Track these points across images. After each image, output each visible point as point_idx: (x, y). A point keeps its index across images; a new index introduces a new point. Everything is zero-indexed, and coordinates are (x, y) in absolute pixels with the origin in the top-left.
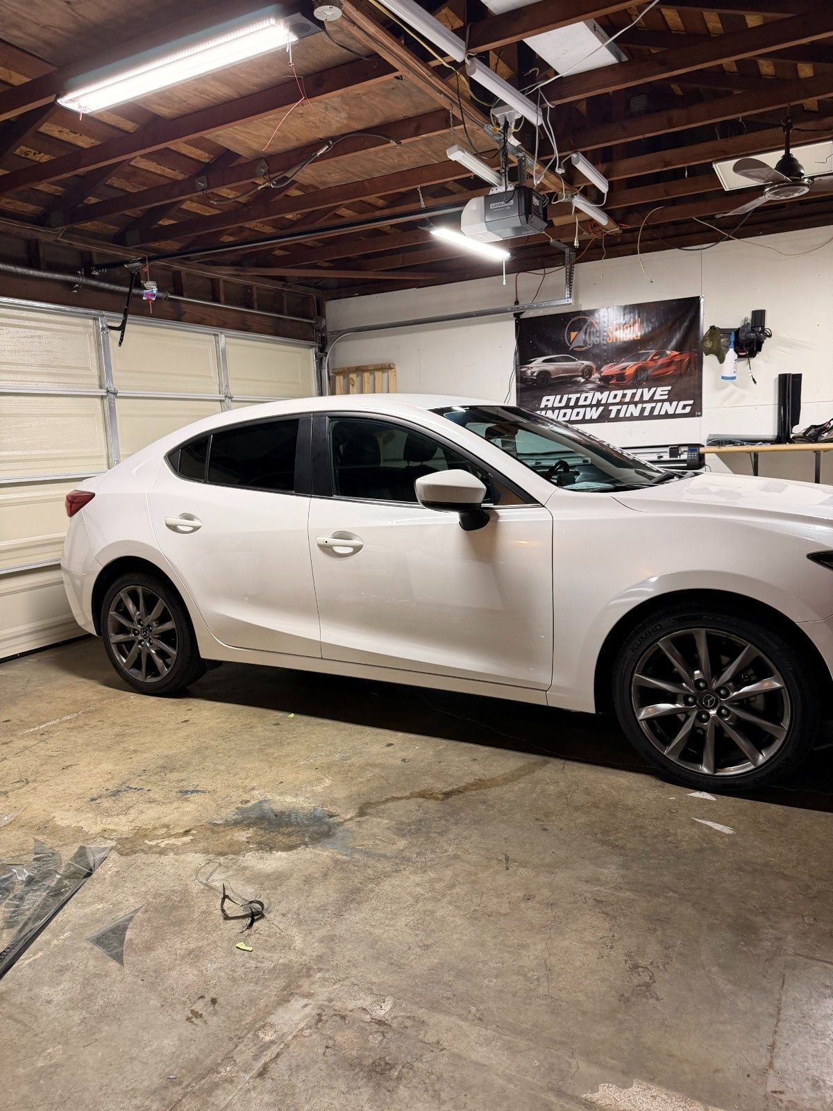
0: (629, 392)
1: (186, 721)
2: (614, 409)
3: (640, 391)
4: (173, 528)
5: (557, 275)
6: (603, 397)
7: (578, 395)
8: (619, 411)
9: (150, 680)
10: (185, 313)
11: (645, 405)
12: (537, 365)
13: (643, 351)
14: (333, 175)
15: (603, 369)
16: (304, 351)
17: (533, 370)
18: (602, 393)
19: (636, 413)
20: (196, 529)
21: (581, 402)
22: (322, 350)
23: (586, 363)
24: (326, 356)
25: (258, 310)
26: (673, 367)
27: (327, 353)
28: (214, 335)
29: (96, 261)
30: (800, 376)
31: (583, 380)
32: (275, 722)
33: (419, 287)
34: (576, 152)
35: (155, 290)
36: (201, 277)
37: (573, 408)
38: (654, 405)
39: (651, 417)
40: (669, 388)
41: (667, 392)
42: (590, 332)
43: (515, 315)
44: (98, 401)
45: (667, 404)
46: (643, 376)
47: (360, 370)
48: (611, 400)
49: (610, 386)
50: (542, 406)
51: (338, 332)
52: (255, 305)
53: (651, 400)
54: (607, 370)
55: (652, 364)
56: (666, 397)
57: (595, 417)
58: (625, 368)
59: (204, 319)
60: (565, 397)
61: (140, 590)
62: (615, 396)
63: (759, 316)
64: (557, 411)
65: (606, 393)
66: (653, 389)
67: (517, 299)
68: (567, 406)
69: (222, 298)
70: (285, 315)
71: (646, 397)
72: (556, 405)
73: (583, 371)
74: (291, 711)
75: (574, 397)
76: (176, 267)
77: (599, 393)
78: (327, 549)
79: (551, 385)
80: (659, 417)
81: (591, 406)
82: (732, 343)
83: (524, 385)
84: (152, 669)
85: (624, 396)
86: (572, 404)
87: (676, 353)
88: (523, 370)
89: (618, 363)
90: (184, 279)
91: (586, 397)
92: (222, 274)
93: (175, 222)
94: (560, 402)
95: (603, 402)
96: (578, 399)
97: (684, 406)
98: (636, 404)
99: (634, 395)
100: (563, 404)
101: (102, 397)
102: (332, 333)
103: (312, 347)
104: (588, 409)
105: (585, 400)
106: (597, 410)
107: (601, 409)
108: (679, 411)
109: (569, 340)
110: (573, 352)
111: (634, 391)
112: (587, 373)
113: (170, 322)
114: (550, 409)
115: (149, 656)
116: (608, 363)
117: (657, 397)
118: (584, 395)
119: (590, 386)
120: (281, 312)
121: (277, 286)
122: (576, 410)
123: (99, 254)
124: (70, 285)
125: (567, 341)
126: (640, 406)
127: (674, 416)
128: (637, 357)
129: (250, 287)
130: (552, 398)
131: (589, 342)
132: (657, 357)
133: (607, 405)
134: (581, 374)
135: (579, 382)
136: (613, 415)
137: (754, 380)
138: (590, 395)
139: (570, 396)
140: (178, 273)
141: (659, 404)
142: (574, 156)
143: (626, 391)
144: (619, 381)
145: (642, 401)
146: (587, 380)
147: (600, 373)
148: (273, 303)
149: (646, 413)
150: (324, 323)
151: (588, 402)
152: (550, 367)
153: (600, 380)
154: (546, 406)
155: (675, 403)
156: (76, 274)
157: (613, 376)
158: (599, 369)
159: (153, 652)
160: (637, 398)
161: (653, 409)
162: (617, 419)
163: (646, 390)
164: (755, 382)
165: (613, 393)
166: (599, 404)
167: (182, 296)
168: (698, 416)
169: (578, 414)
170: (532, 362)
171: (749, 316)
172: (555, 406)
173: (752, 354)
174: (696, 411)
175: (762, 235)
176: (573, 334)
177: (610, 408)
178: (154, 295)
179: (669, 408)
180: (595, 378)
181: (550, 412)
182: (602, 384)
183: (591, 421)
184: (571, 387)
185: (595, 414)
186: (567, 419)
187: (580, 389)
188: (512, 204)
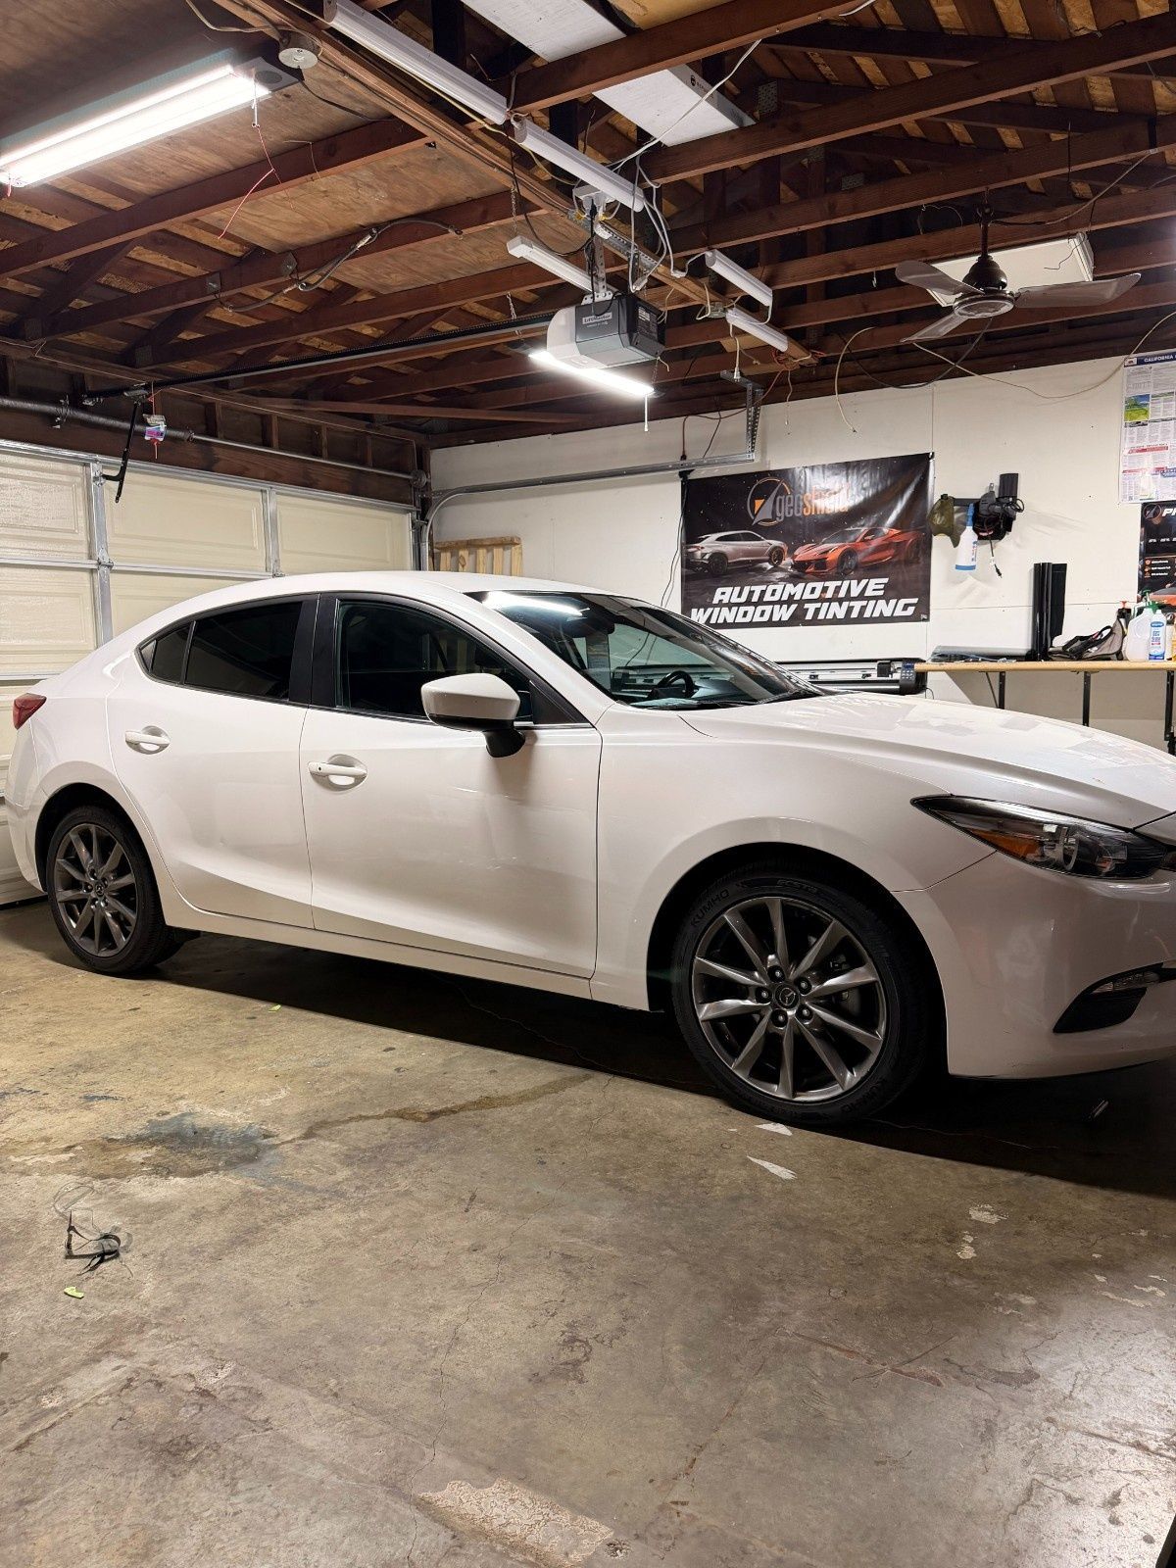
0: (832, 585)
1: (135, 1009)
2: (811, 608)
3: (846, 583)
4: (135, 746)
5: (735, 421)
6: (797, 590)
7: (763, 587)
8: (817, 610)
9: (104, 953)
10: (219, 459)
11: (852, 604)
12: (710, 545)
13: (851, 528)
14: (393, 276)
15: (796, 553)
16: (395, 517)
17: (704, 551)
18: (795, 586)
19: (841, 615)
20: (163, 747)
21: (768, 598)
22: (423, 516)
23: (775, 543)
24: (427, 525)
25: (329, 458)
26: (892, 551)
27: (428, 521)
28: (261, 491)
29: (90, 387)
30: (1063, 567)
31: (770, 567)
32: (249, 1015)
33: (554, 433)
34: (710, 249)
35: (162, 428)
36: (247, 413)
37: (756, 605)
38: (864, 603)
39: (861, 620)
40: (886, 580)
41: (882, 586)
42: (781, 500)
43: (683, 475)
44: (86, 576)
45: (882, 602)
46: (851, 562)
47: (472, 545)
48: (807, 596)
49: (806, 577)
50: (716, 601)
51: (444, 492)
52: (325, 452)
53: (861, 597)
54: (803, 553)
55: (863, 546)
56: (881, 593)
57: (785, 618)
58: (827, 552)
59: (247, 469)
60: (747, 590)
61: (93, 828)
62: (813, 590)
63: (1009, 482)
64: (734, 609)
65: (801, 586)
66: (864, 582)
67: (684, 452)
68: (748, 603)
69: (275, 440)
70: (369, 467)
71: (854, 593)
72: (734, 600)
73: (770, 554)
74: (277, 1002)
75: (758, 589)
76: (208, 397)
77: (792, 585)
78: (321, 779)
79: (727, 573)
80: (872, 620)
81: (780, 602)
82: (970, 519)
83: (691, 572)
84: (107, 938)
85: (825, 590)
86: (755, 599)
87: (895, 531)
88: (691, 550)
89: (818, 544)
90: (219, 413)
91: (774, 591)
92: (277, 409)
93: (199, 335)
94: (739, 596)
95: (797, 598)
96: (763, 593)
97: (906, 607)
98: (840, 601)
99: (838, 589)
100: (743, 599)
101: (92, 571)
102: (437, 493)
103: (408, 511)
104: (777, 607)
105: (773, 595)
106: (788, 608)
107: (794, 607)
108: (899, 613)
109: (753, 511)
110: (757, 528)
111: (839, 583)
112: (776, 556)
113: (195, 472)
114: (725, 605)
115: (104, 921)
116: (803, 544)
117: (868, 593)
118: (771, 588)
119: (779, 575)
120: (363, 464)
121: (360, 427)
122: (760, 608)
123: (94, 377)
124: (51, 418)
125: (750, 512)
126: (845, 604)
127: (892, 619)
128: (844, 536)
129: (318, 428)
130: (728, 590)
131: (778, 514)
132: (869, 537)
133: (801, 602)
134: (768, 558)
135: (765, 569)
136: (809, 616)
137: (998, 571)
138: (779, 587)
139: (753, 588)
140: (211, 405)
141: (872, 602)
142: (709, 254)
143: (827, 584)
144: (818, 569)
145: (848, 598)
146: (775, 566)
147: (794, 557)
148: (352, 451)
149: (854, 615)
150: (425, 480)
151: (776, 598)
152: (727, 547)
153: (793, 567)
154: (721, 601)
155: (893, 602)
156: (57, 403)
157: (809, 562)
158: (791, 552)
159: (109, 915)
160: (842, 594)
161: (863, 608)
162: (815, 622)
163: (854, 583)
164: (1000, 574)
165: (810, 585)
166: (790, 601)
167: (216, 437)
168: (924, 620)
169: (763, 613)
170: (703, 539)
171: (997, 483)
172: (732, 601)
173: (998, 535)
174: (922, 613)
175: (1016, 369)
176: (758, 503)
177: (806, 606)
178: (162, 434)
179: (885, 608)
180: (787, 565)
181: (725, 610)
182: (796, 572)
183: (780, 624)
184: (755, 576)
185: (784, 613)
186: (747, 620)
187: (766, 578)
188: (610, 318)
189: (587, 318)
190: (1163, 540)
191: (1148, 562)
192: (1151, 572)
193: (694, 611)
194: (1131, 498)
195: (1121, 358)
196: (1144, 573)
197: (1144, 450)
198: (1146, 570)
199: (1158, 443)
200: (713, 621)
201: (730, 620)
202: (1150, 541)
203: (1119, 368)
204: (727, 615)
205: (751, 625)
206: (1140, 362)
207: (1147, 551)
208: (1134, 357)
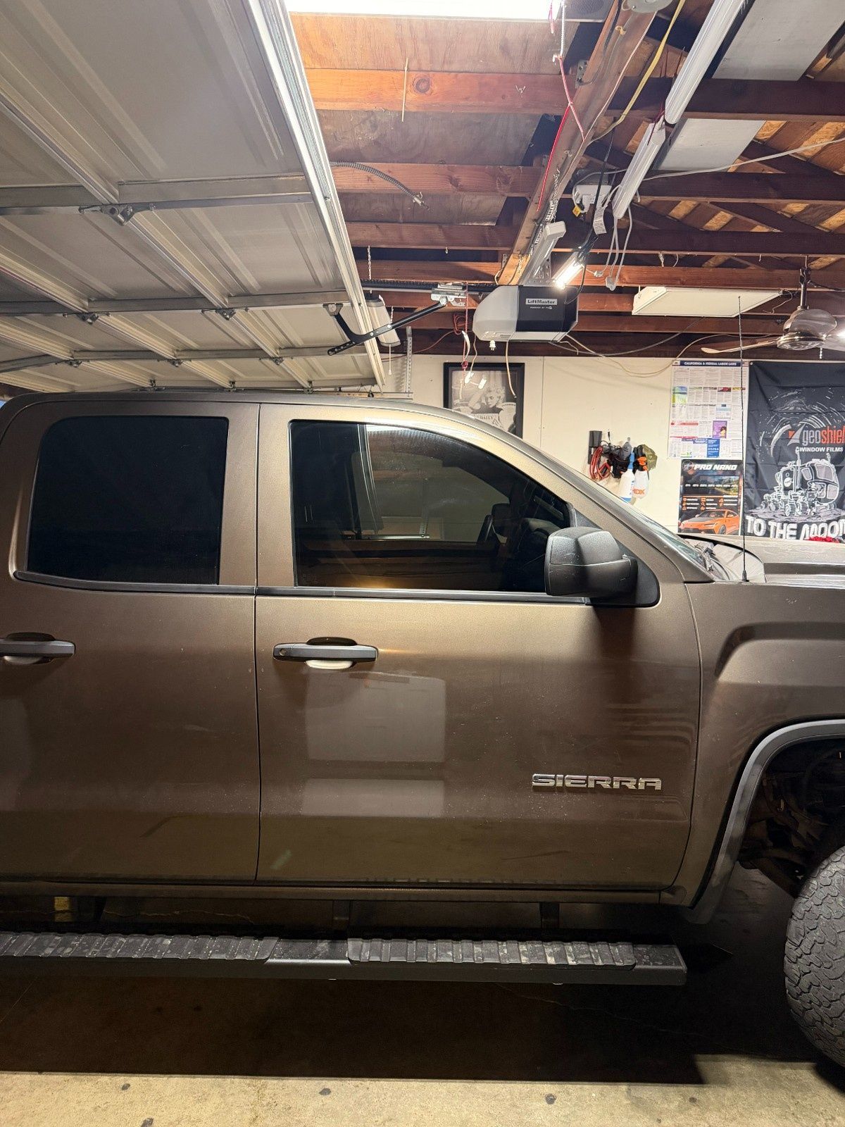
188: (556, 303)
189: (531, 300)
190: (694, 485)
191: (685, 500)
192: (687, 506)
194: (675, 456)
195: (670, 360)
196: (683, 506)
197: (684, 424)
198: (684, 505)
199: (692, 420)
202: (687, 485)
203: (669, 366)
206: (682, 364)
207: (685, 492)
208: (678, 360)
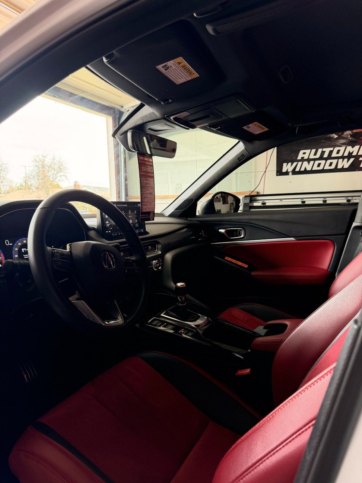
6: (354, 150)
7: (332, 149)
18: (353, 147)
31: (336, 136)
37: (326, 159)
50: (299, 158)
57: (347, 165)
60: (320, 151)
64: (312, 162)
65: (357, 147)
68: (321, 158)
72: (312, 156)
75: (327, 150)
77: (350, 147)
79: (307, 141)
81: (343, 157)
86: (326, 156)
91: (339, 151)
94: (315, 154)
95: (354, 154)
96: (331, 152)
100: (318, 156)
104: (341, 160)
105: (338, 153)
106: (348, 161)
107: (352, 160)
114: (306, 160)
118: (337, 149)
119: (342, 141)
122: (329, 161)
130: (308, 151)
133: (357, 157)
135: (333, 138)
138: (342, 149)
139: (324, 150)
146: (340, 136)
151: (340, 154)
153: (351, 136)
154: (303, 158)
166: (350, 155)
169: (331, 164)
172: (310, 157)
180: (347, 135)
181: (305, 163)
182: (353, 139)
183: (343, 170)
184: (325, 142)
185: (346, 164)
186: (321, 168)
187: (333, 144)
193: (285, 164)
200: (297, 169)
201: (309, 168)
204: (307, 166)
205: (323, 171)
